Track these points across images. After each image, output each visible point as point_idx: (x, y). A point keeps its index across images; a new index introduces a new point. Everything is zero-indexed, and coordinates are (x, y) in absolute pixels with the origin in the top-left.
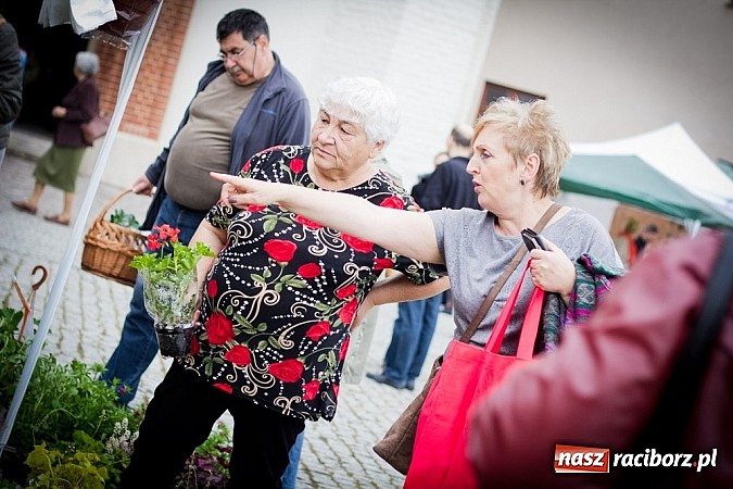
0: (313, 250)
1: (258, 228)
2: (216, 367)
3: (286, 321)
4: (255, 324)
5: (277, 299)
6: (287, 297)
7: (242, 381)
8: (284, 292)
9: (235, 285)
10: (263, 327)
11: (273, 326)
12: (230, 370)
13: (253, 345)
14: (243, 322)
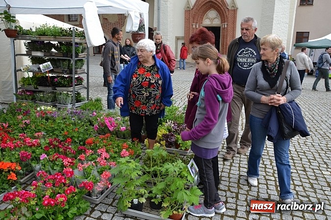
0: (152, 81)
1: (139, 81)
2: (140, 111)
3: (151, 98)
4: (145, 100)
5: (148, 94)
6: (150, 93)
7: (146, 112)
8: (149, 93)
9: (138, 94)
10: (147, 101)
11: (149, 99)
12: (143, 111)
13: (146, 105)
14: (143, 101)
